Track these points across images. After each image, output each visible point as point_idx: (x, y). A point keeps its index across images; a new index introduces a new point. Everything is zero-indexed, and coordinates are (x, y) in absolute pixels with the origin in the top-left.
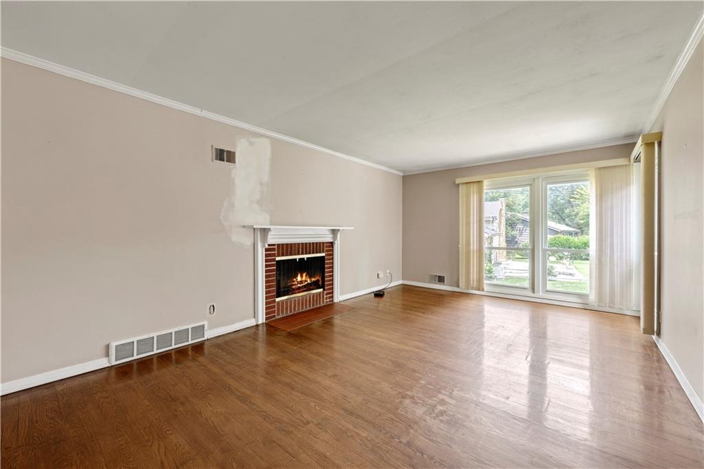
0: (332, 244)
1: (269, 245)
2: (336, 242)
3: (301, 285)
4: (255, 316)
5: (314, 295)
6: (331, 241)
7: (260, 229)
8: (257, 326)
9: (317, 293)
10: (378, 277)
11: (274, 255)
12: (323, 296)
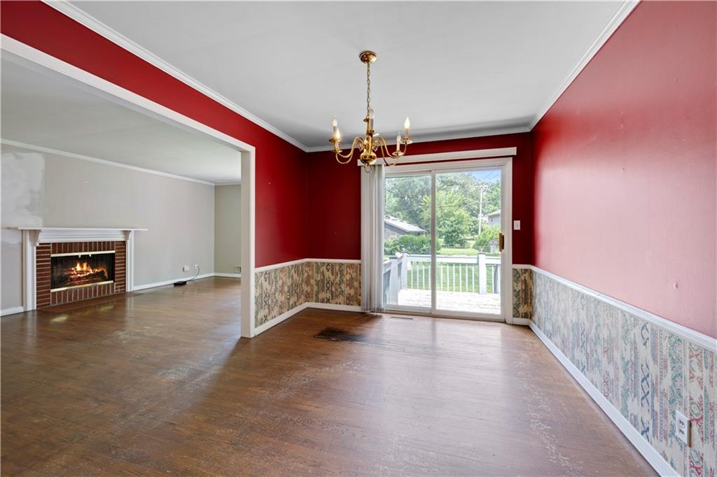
0: (124, 243)
1: (40, 244)
2: (128, 242)
3: (82, 275)
4: (23, 303)
5: (100, 286)
6: (123, 240)
7: (30, 230)
8: (25, 312)
9: (104, 285)
10: (183, 270)
11: (49, 252)
12: (113, 287)
